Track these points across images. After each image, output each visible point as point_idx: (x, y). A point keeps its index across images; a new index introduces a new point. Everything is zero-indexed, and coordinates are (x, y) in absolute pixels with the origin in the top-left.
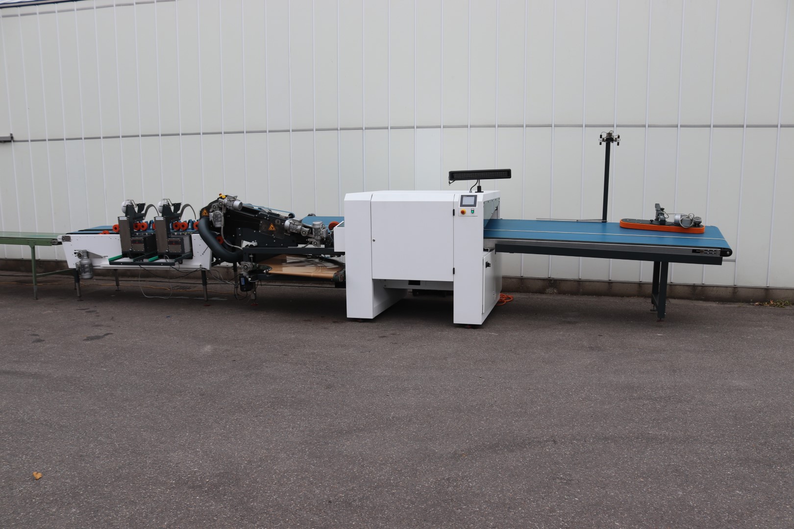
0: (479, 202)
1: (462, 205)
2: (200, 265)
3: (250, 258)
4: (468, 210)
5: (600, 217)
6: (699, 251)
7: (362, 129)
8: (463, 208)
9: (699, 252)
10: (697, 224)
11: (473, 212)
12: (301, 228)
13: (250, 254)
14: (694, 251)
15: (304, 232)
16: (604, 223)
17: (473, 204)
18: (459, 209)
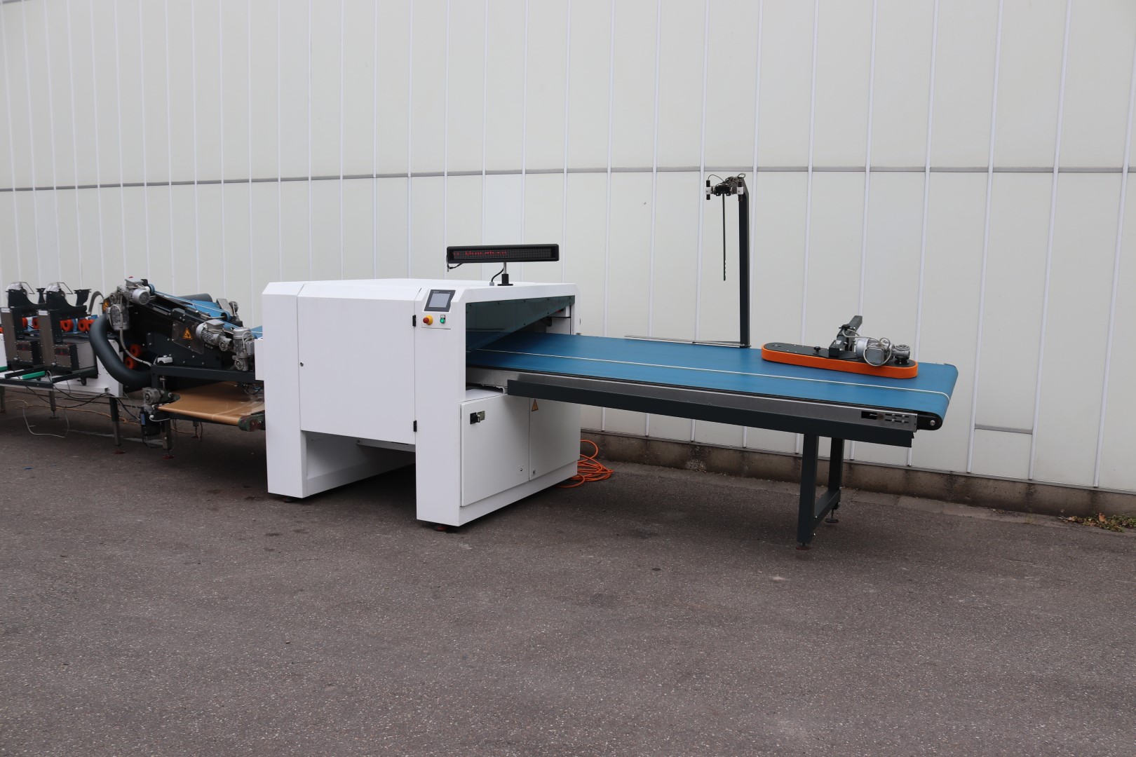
0: (455, 303)
1: (428, 308)
2: (106, 389)
3: (161, 383)
4: (435, 316)
5: (736, 337)
6: (873, 416)
7: (407, 176)
8: (429, 314)
9: (874, 418)
10: (903, 360)
11: (442, 321)
12: (219, 338)
13: (161, 376)
14: (865, 415)
15: (223, 345)
16: (744, 350)
17: (445, 306)
18: (422, 314)
